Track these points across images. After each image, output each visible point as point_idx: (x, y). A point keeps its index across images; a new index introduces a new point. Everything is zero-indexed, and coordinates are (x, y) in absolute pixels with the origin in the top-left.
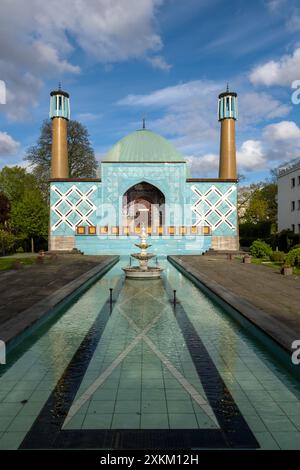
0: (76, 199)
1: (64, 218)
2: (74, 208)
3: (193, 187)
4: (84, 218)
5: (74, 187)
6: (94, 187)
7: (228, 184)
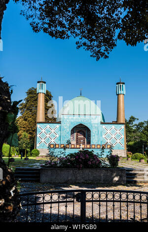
0: (49, 132)
1: (43, 140)
2: (48, 136)
3: (104, 126)
4: (53, 140)
5: (48, 126)
6: (58, 126)
7: (120, 125)
